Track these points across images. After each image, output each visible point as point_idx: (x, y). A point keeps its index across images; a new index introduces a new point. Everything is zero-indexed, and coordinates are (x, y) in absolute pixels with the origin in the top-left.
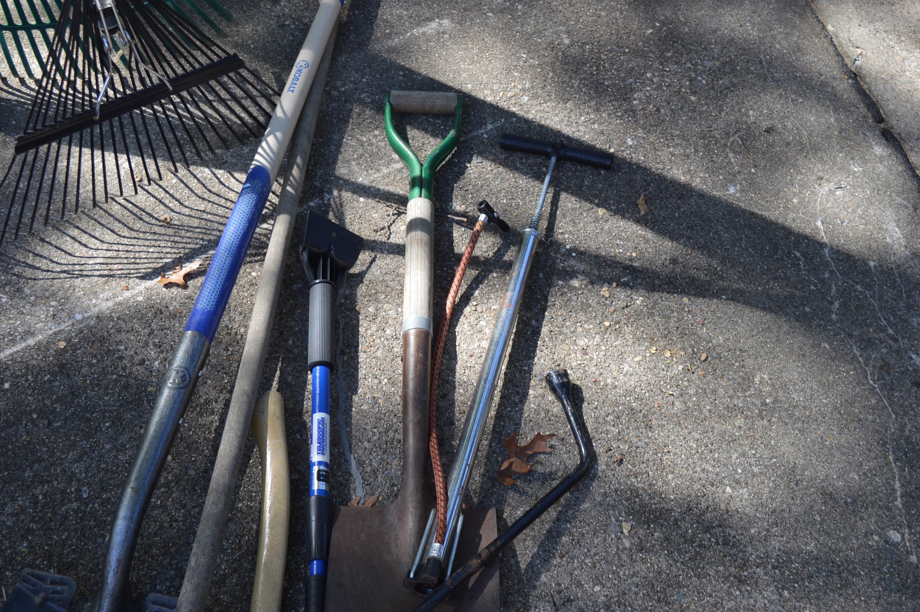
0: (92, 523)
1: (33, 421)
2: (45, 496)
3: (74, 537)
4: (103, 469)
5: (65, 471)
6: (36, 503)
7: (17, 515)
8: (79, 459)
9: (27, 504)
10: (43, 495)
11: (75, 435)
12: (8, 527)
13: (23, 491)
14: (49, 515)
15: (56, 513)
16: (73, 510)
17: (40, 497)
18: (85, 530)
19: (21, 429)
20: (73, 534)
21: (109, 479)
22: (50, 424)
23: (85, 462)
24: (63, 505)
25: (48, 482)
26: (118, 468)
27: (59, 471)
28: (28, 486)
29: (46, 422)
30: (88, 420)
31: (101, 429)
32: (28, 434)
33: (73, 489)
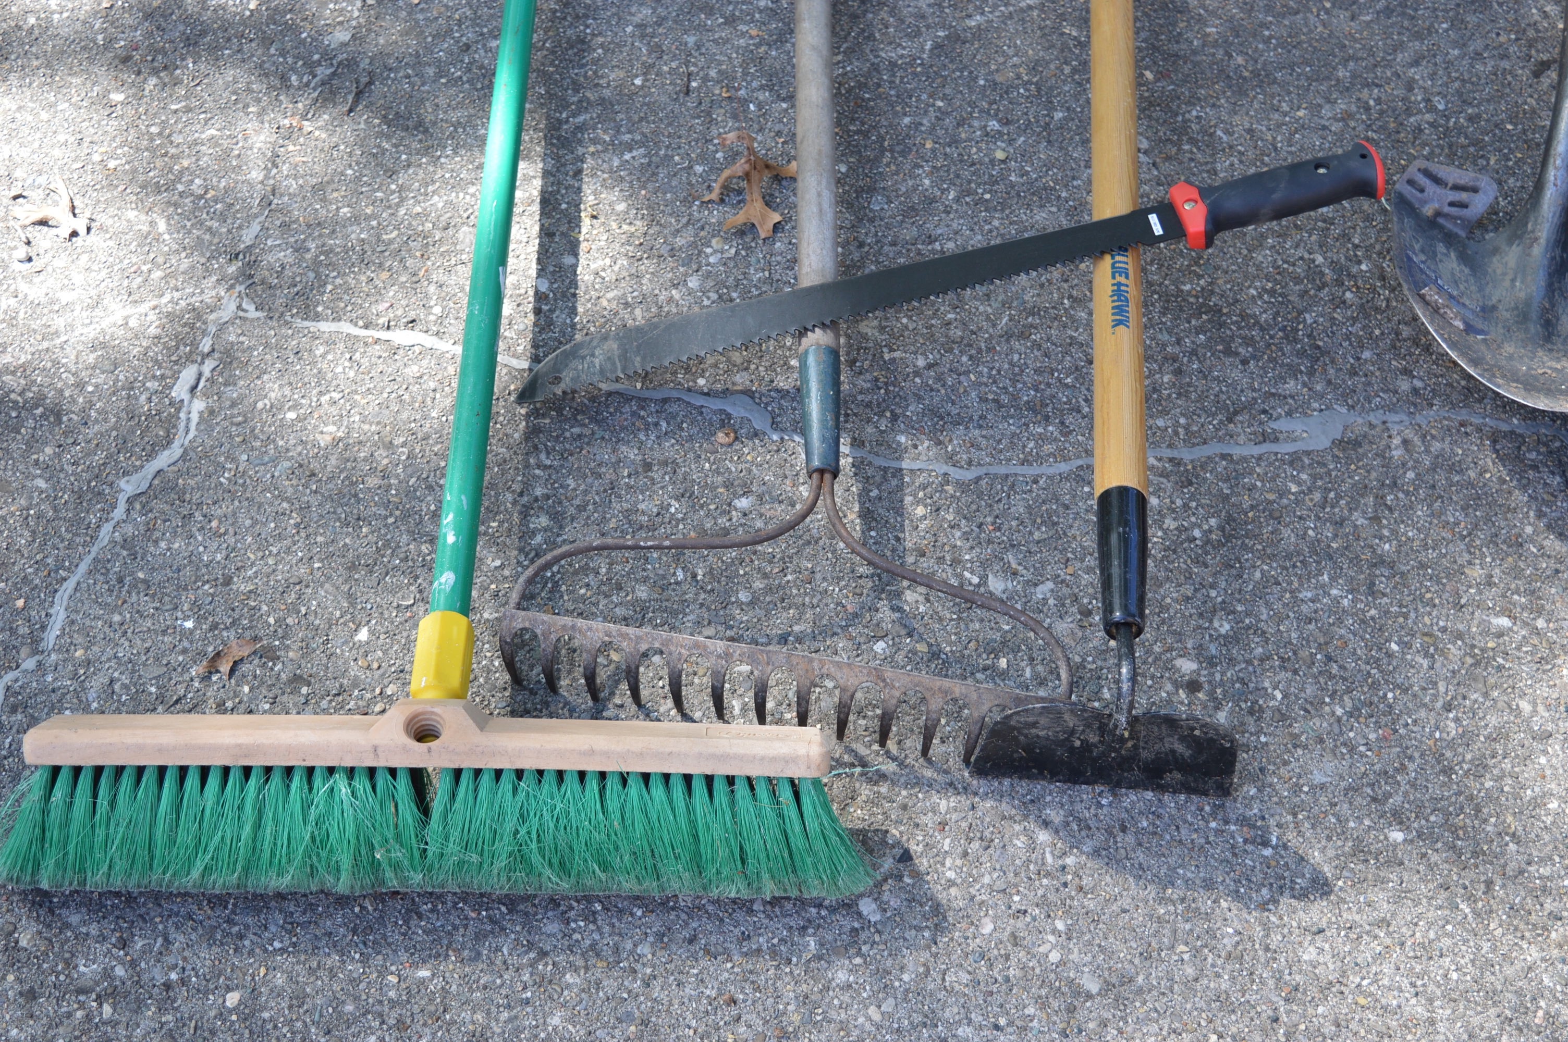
0: (1462, 140)
1: (1327, 12)
2: (1378, 101)
3: (1440, 155)
4: (1457, 78)
5: (1399, 76)
6: (1368, 109)
7: (1343, 119)
8: (1416, 63)
9: (1354, 108)
10: (1375, 100)
11: (1399, 34)
12: (1335, 134)
13: (1341, 92)
14: (1392, 125)
15: (1402, 124)
16: (1428, 123)
17: (1372, 103)
18: (1454, 148)
19: (1312, 19)
20: (1437, 151)
21: (1469, 92)
22: (1353, 18)
23: (1426, 68)
24: (1410, 115)
25: (1377, 86)
26: (1480, 79)
27: (1389, 74)
28: (1348, 89)
29: (1348, 14)
30: (1413, 18)
31: (1437, 32)
32: (1324, 25)
33: (1419, 98)
